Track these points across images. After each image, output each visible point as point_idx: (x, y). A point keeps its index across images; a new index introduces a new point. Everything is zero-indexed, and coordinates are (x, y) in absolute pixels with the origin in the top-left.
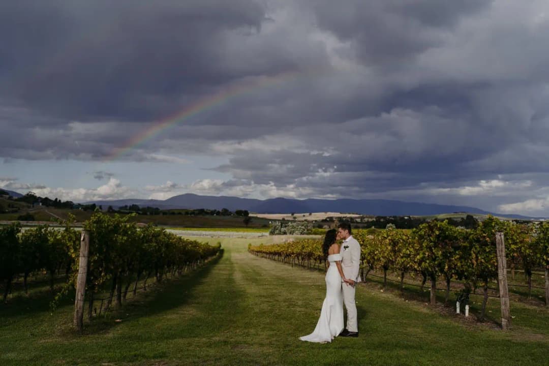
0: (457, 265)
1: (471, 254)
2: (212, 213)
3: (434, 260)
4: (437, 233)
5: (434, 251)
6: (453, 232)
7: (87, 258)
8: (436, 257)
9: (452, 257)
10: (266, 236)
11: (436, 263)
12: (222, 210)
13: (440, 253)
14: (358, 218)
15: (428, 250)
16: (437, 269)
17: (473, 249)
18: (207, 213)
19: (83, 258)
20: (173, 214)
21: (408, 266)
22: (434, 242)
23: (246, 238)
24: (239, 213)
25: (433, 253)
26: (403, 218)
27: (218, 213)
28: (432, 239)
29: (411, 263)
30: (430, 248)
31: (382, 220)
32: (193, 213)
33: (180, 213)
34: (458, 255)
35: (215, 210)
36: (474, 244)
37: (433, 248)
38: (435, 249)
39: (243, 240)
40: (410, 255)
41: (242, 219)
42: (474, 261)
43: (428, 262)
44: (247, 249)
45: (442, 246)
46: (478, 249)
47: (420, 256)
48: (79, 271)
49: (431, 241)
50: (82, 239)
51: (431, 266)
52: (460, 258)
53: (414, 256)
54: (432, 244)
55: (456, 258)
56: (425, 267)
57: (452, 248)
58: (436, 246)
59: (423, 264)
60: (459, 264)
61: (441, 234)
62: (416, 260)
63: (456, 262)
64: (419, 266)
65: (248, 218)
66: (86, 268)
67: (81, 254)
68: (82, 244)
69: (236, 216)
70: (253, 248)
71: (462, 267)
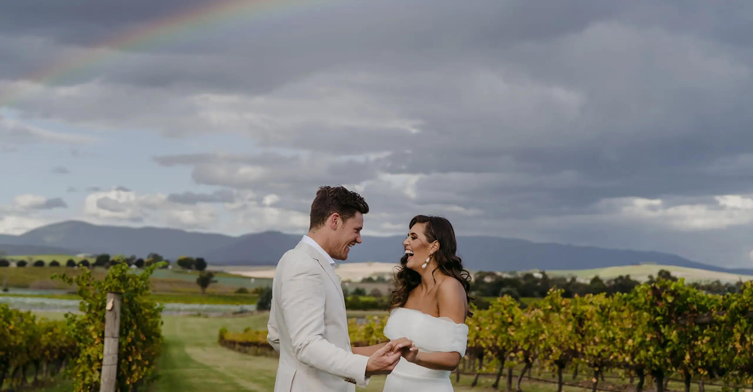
0: (706, 353)
1: (733, 333)
3: (663, 346)
4: (670, 299)
5: (663, 331)
6: (698, 299)
7: (117, 339)
8: (667, 341)
9: (697, 340)
10: (251, 313)
11: (668, 350)
12: (148, 257)
13: (675, 333)
15: (651, 329)
16: (669, 361)
17: (737, 326)
19: (112, 340)
21: (611, 357)
22: (664, 315)
23: (206, 317)
24: (185, 264)
25: (662, 334)
26: (529, 276)
27: (140, 263)
28: (658, 309)
29: (615, 354)
30: (655, 326)
31: (488, 280)
34: (708, 335)
35: (133, 258)
36: (738, 316)
37: (661, 326)
38: (664, 327)
39: (201, 320)
40: (614, 339)
41: (192, 276)
42: (738, 345)
43: (652, 349)
44: (216, 338)
45: (677, 321)
46: (745, 325)
47: (634, 340)
48: (105, 362)
49: (657, 314)
50: (109, 306)
51: (659, 355)
52: (712, 341)
53: (622, 341)
54: (658, 318)
55: (704, 341)
56: (646, 358)
57: (696, 324)
58: (667, 322)
59: (642, 353)
60: (710, 351)
61: (677, 302)
62: (626, 348)
63: (704, 348)
64: (633, 358)
65: (204, 275)
66: (116, 356)
67: (107, 333)
68: (109, 317)
69: (179, 268)
70: (229, 336)
71: (715, 355)
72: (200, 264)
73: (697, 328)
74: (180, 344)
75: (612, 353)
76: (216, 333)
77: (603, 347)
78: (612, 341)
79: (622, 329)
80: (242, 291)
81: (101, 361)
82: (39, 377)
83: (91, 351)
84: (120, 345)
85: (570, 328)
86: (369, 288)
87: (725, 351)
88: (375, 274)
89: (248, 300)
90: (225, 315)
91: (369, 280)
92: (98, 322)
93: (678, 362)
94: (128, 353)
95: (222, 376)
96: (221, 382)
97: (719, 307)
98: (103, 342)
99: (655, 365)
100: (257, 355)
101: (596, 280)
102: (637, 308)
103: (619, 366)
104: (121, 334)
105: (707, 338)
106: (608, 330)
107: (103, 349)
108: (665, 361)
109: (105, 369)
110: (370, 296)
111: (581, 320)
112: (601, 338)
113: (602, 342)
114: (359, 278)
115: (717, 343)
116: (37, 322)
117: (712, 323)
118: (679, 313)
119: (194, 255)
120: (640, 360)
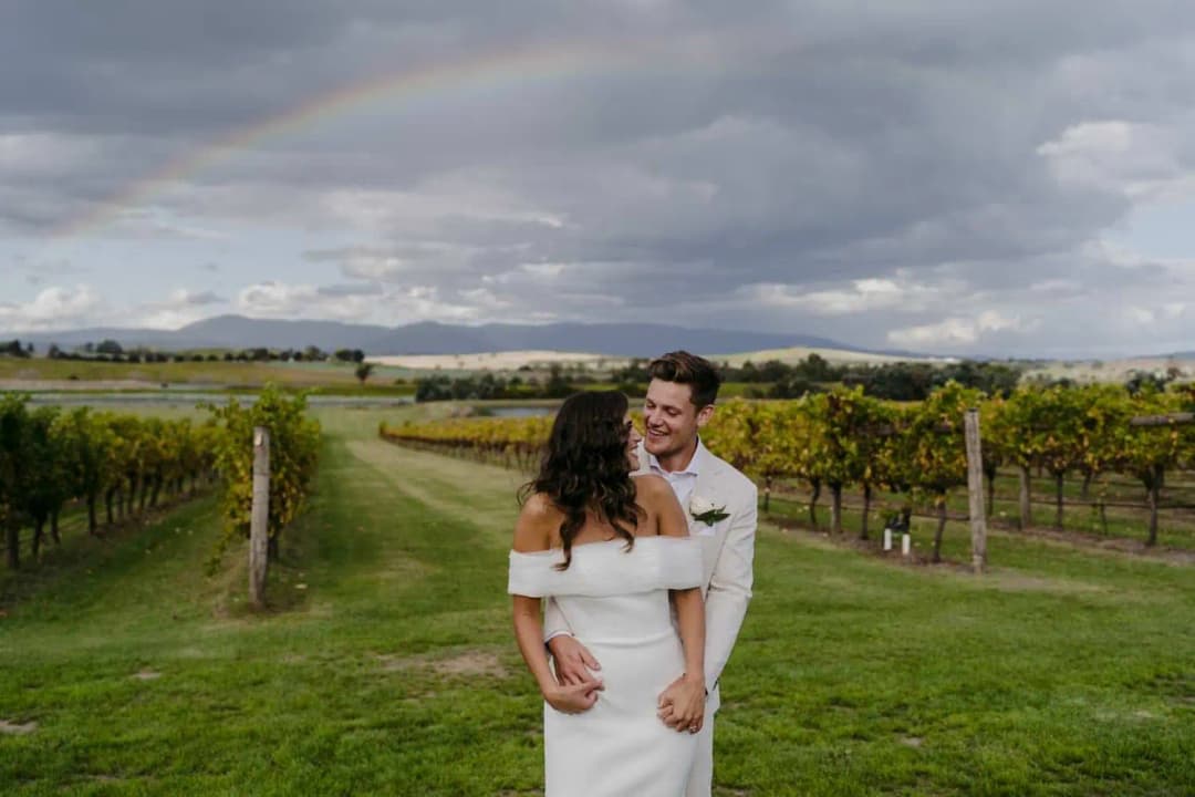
0: (888, 467)
1: (918, 448)
2: (285, 357)
3: (842, 458)
4: (849, 409)
5: (841, 442)
6: (879, 410)
7: (268, 476)
8: (845, 453)
9: (879, 454)
10: (411, 405)
11: (846, 462)
12: (306, 349)
13: (854, 445)
14: (593, 361)
15: (829, 440)
16: (847, 474)
17: (923, 441)
18: (273, 357)
19: (262, 477)
20: (198, 359)
21: (785, 467)
22: (842, 427)
23: (366, 410)
24: (344, 356)
27: (298, 357)
28: (836, 420)
29: (789, 464)
30: (832, 437)
32: (243, 357)
33: (212, 358)
34: (889, 449)
35: (291, 351)
36: (924, 431)
37: (839, 438)
38: (843, 438)
39: (360, 413)
40: (788, 448)
41: (350, 369)
42: (923, 460)
43: (830, 461)
44: (377, 432)
45: (856, 433)
46: (931, 440)
47: (810, 451)
48: (255, 501)
49: (834, 425)
50: (257, 441)
51: (837, 468)
52: (894, 455)
53: (798, 451)
54: (837, 429)
55: (886, 454)
56: (823, 471)
57: (877, 436)
58: (845, 433)
59: (819, 464)
60: (893, 466)
61: (856, 412)
62: (801, 458)
63: (886, 462)
64: (809, 468)
65: (364, 367)
66: (267, 495)
67: (256, 470)
68: (256, 451)
69: (337, 361)
70: (390, 429)
71: (899, 469)
72: (358, 356)
73: (878, 441)
74: (340, 438)
75: (785, 462)
76: (376, 426)
77: (775, 456)
78: (786, 450)
79: (797, 439)
80: (400, 382)
81: (250, 500)
82: (197, 485)
83: (238, 488)
84: (271, 483)
85: (742, 435)
86: (525, 377)
87: (909, 467)
88: (532, 362)
89: (407, 391)
90: (384, 406)
91: (525, 369)
92: (245, 457)
93: (857, 474)
94: (282, 489)
95: (384, 478)
96: (382, 485)
97: (902, 420)
98: (252, 479)
99: (833, 477)
100: (418, 449)
101: (748, 365)
102: (813, 417)
103: (793, 475)
104: (272, 468)
105: (889, 452)
106: (782, 439)
107: (252, 487)
108: (844, 475)
109: (255, 508)
110: (528, 384)
111: (753, 426)
112: (774, 447)
113: (775, 451)
114: (517, 367)
115: (899, 457)
116: (191, 431)
117: (895, 435)
118: (859, 423)
119: (352, 347)
120: (816, 471)
